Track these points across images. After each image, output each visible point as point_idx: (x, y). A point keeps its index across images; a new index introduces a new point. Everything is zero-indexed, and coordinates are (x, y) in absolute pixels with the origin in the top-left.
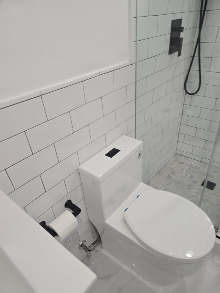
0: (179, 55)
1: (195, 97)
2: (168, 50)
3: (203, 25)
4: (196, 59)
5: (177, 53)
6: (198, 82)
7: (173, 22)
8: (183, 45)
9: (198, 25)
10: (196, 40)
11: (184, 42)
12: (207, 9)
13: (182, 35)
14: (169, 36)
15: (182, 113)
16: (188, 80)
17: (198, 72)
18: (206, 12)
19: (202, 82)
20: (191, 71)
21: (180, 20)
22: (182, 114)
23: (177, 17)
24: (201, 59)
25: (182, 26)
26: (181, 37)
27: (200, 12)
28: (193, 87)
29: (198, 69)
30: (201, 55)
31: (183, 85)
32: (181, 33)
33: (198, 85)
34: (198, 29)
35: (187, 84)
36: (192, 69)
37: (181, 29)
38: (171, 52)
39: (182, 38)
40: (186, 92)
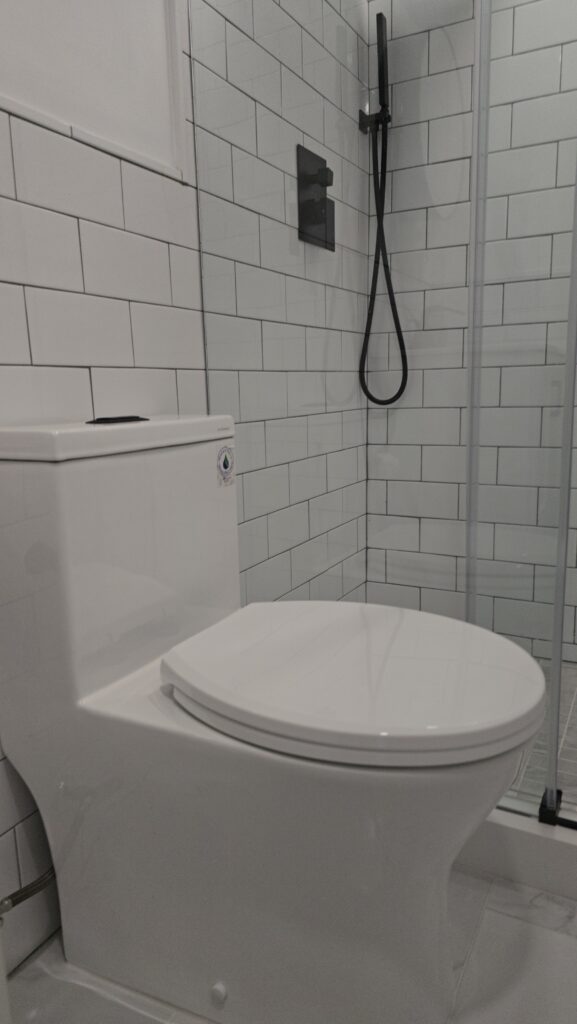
2: (296, 224)
4: (382, 301)
6: (400, 366)
9: (374, 211)
15: (365, 477)
16: (368, 366)
17: (395, 335)
18: (388, 176)
19: (409, 362)
20: (372, 339)
22: (367, 480)
24: (396, 297)
27: (372, 177)
28: (385, 383)
30: (395, 286)
31: (357, 377)
33: (401, 372)
34: (374, 221)
35: (369, 375)
37: (327, 178)
38: (305, 235)
40: (370, 397)
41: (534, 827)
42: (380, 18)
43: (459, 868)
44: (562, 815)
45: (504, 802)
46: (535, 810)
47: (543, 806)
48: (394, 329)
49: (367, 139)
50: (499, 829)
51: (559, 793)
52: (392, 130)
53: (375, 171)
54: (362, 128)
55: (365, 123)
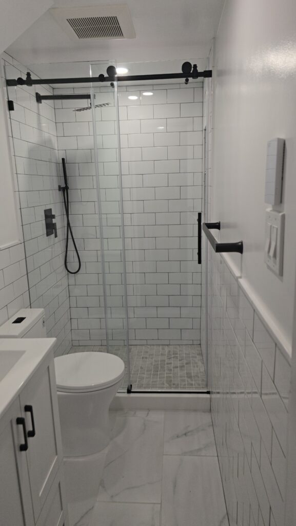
0: (56, 236)
1: (78, 276)
2: (46, 233)
3: (70, 213)
4: (70, 241)
5: (53, 235)
6: (78, 261)
7: (45, 211)
8: (57, 228)
9: (65, 213)
10: (66, 225)
11: (58, 226)
12: (69, 201)
13: (54, 221)
14: (44, 222)
15: (69, 295)
16: (68, 261)
17: (75, 252)
18: (69, 203)
19: (81, 261)
20: (68, 252)
21: (50, 210)
22: (69, 297)
23: (48, 208)
24: (75, 240)
25: (53, 213)
27: (64, 203)
28: (74, 266)
29: (74, 249)
30: (74, 238)
31: (64, 265)
32: (53, 220)
34: (65, 216)
35: (68, 264)
36: (68, 249)
37: (53, 217)
38: (48, 234)
39: (55, 223)
40: (68, 271)
41: (126, 395)
42: (63, 159)
43: (110, 410)
44: (132, 390)
45: (119, 391)
46: (126, 391)
47: (128, 389)
48: (75, 249)
49: (61, 192)
50: (118, 398)
51: (131, 386)
52: (69, 191)
53: (65, 202)
54: (59, 190)
55: (60, 188)
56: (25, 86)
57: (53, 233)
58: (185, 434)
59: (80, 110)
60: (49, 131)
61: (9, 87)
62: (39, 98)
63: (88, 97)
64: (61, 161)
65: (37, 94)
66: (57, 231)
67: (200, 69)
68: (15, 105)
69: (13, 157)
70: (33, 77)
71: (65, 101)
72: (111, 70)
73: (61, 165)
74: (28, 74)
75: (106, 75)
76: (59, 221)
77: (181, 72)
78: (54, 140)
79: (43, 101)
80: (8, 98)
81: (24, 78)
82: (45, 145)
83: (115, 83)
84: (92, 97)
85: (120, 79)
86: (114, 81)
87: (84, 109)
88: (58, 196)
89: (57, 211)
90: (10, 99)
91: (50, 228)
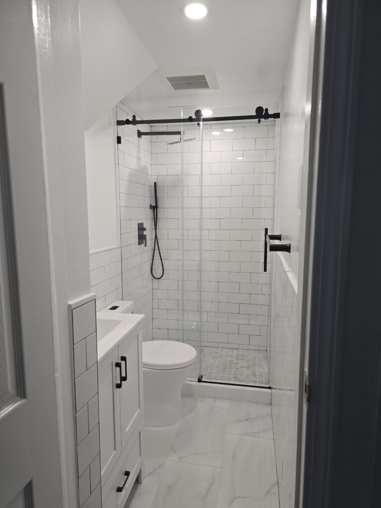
0: (146, 246)
1: (161, 281)
2: (138, 242)
3: (157, 228)
5: (143, 245)
7: (139, 224)
9: (154, 227)
10: (154, 237)
11: (148, 238)
12: (158, 217)
13: (145, 233)
14: (137, 233)
16: (153, 268)
17: (160, 261)
18: (158, 219)
19: (164, 269)
21: (142, 224)
22: (153, 299)
23: (141, 222)
24: (161, 251)
25: (144, 227)
26: (144, 234)
28: (158, 272)
29: (159, 258)
30: (160, 248)
32: (144, 232)
33: (162, 270)
34: (154, 230)
35: (153, 271)
36: (154, 257)
37: (144, 229)
38: (140, 243)
39: (146, 235)
40: (153, 277)
44: (202, 380)
46: (197, 380)
47: (199, 379)
51: (202, 376)
52: (158, 209)
53: (154, 218)
54: (151, 208)
55: (151, 207)
56: (130, 126)
57: (143, 243)
58: (247, 420)
59: (172, 144)
60: (146, 160)
61: (119, 126)
62: (140, 134)
63: (179, 133)
64: (153, 185)
65: (138, 131)
66: (147, 241)
67: (270, 112)
68: (122, 140)
69: (118, 180)
70: (138, 119)
71: (159, 136)
72: (198, 113)
73: (153, 188)
74: (134, 117)
75: (194, 117)
76: (149, 234)
77: (255, 114)
78: (149, 167)
79: (142, 136)
80: (117, 135)
81: (131, 119)
82: (142, 171)
83: (201, 123)
84: (182, 133)
85: (205, 120)
86: (200, 121)
87: (175, 143)
88: (150, 213)
89: (148, 225)
90: (119, 135)
91: (142, 238)
